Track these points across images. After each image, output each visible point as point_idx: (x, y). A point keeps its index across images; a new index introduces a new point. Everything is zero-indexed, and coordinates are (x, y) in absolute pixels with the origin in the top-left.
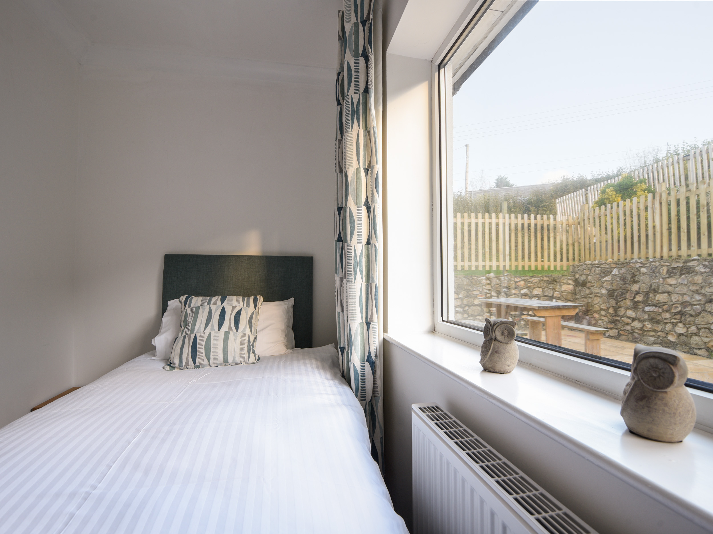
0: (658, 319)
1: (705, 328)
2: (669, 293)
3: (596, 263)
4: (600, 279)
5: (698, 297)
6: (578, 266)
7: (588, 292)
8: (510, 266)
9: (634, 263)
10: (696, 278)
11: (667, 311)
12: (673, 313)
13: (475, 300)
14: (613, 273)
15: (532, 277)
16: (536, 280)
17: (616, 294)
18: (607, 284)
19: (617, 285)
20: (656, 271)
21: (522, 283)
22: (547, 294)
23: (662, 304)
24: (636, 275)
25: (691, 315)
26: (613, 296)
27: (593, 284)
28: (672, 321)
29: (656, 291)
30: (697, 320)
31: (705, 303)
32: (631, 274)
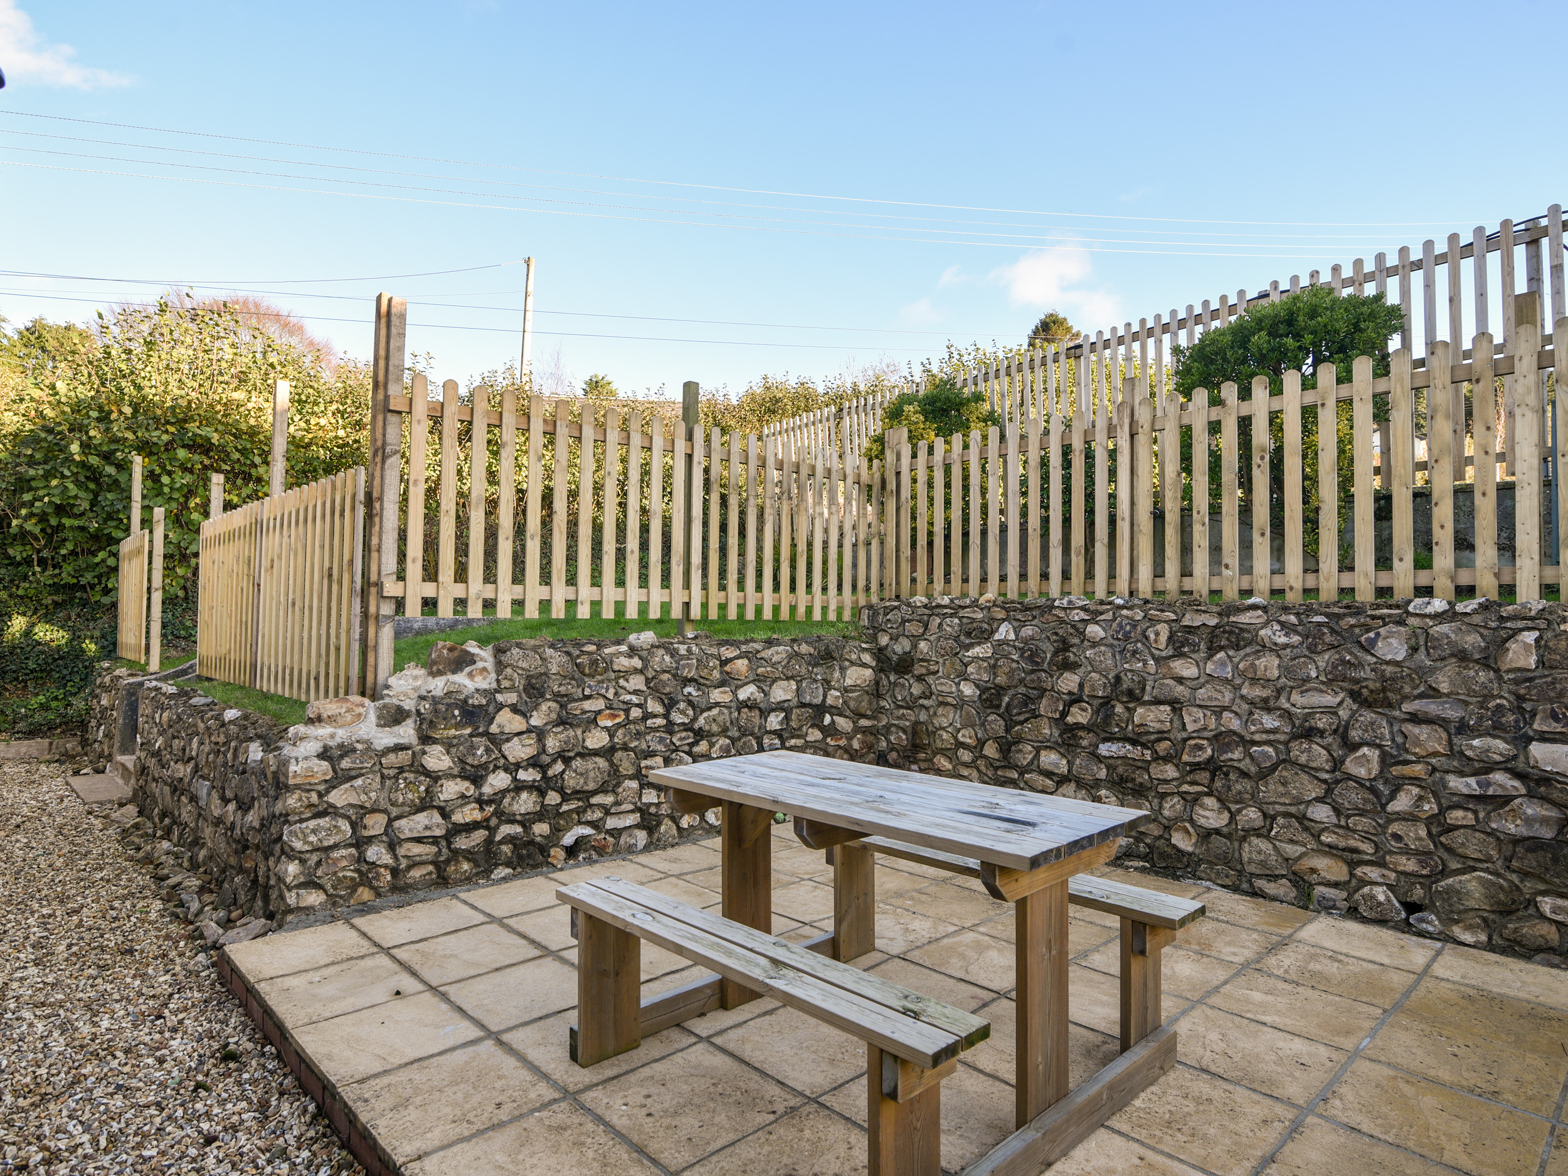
0: (1139, 780)
1: (1287, 815)
2: (1176, 705)
3: (943, 603)
4: (957, 653)
5: (1269, 721)
6: (888, 610)
7: (916, 690)
8: (705, 606)
9: (1065, 609)
10: (1261, 663)
11: (1167, 759)
12: (1186, 764)
13: (587, 733)
14: (997, 637)
15: (770, 643)
16: (778, 653)
17: (1006, 699)
18: (980, 667)
19: (1010, 674)
20: (1132, 635)
21: (742, 665)
22: (807, 699)
23: (1153, 737)
24: (1072, 646)
25: (1244, 774)
26: (999, 706)
27: (933, 668)
28: (1185, 788)
29: (1134, 697)
30: (1263, 789)
31: (1289, 741)
32: (1055, 641)
